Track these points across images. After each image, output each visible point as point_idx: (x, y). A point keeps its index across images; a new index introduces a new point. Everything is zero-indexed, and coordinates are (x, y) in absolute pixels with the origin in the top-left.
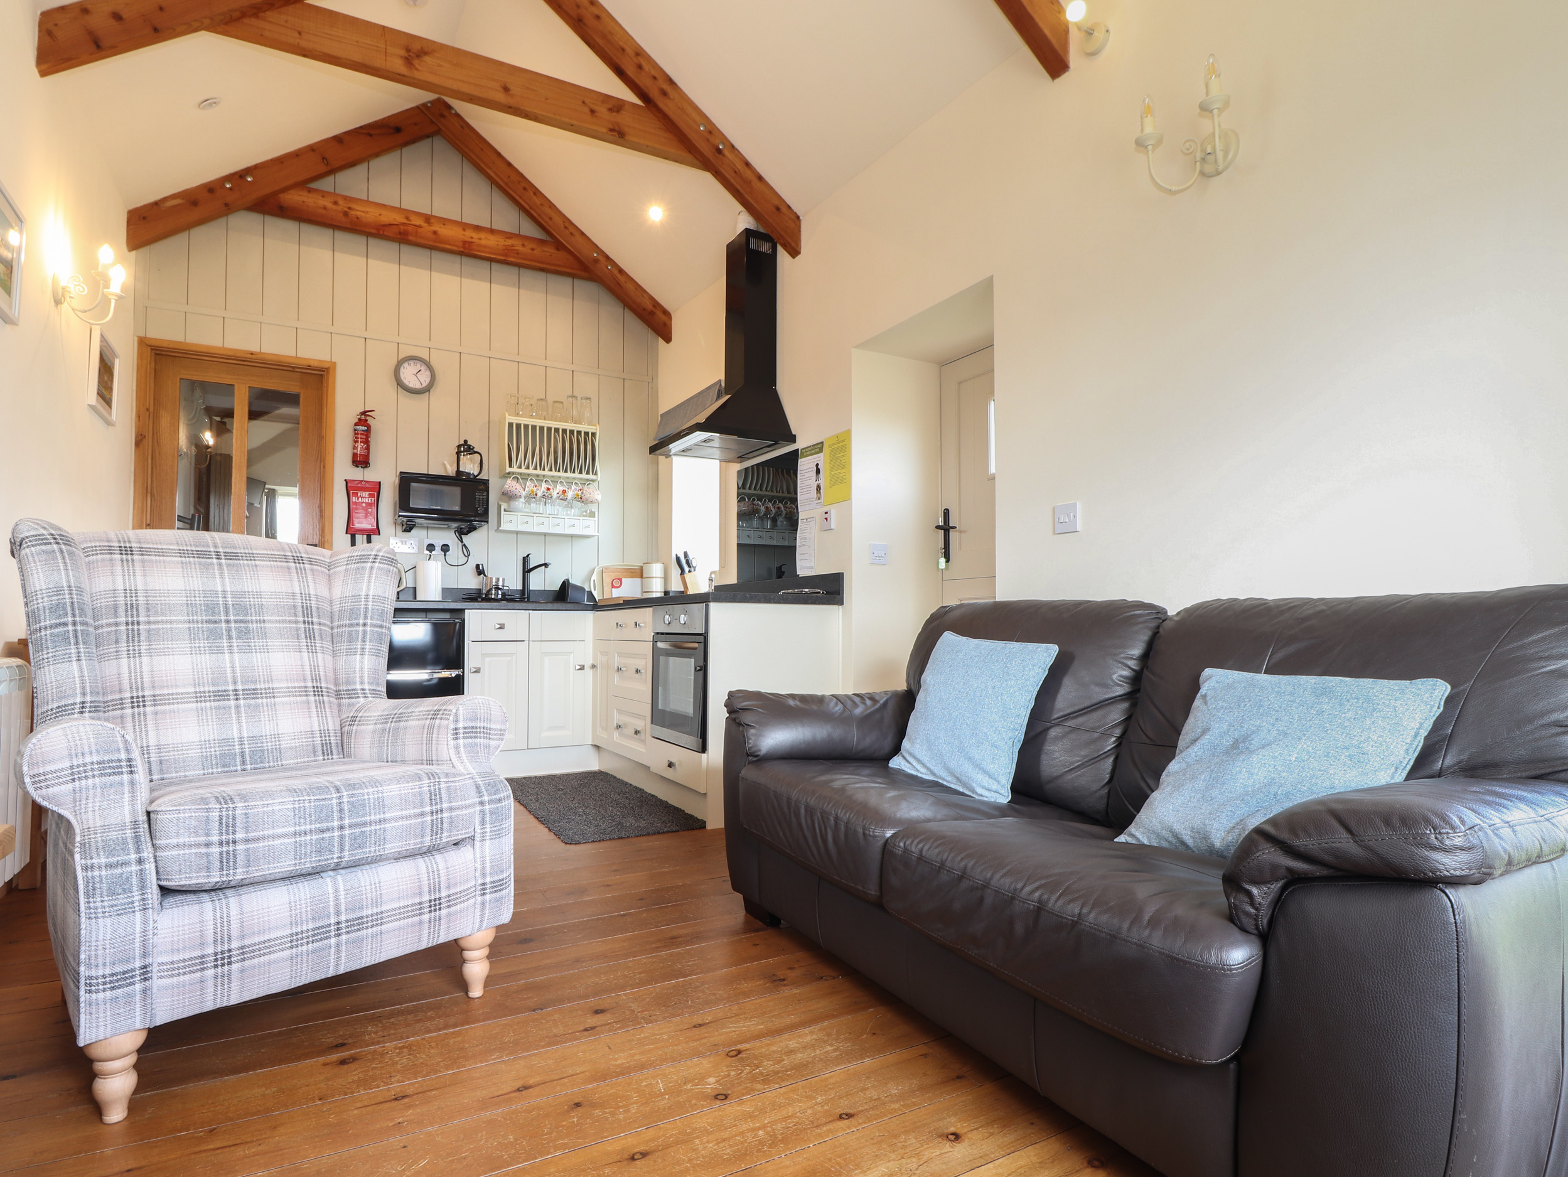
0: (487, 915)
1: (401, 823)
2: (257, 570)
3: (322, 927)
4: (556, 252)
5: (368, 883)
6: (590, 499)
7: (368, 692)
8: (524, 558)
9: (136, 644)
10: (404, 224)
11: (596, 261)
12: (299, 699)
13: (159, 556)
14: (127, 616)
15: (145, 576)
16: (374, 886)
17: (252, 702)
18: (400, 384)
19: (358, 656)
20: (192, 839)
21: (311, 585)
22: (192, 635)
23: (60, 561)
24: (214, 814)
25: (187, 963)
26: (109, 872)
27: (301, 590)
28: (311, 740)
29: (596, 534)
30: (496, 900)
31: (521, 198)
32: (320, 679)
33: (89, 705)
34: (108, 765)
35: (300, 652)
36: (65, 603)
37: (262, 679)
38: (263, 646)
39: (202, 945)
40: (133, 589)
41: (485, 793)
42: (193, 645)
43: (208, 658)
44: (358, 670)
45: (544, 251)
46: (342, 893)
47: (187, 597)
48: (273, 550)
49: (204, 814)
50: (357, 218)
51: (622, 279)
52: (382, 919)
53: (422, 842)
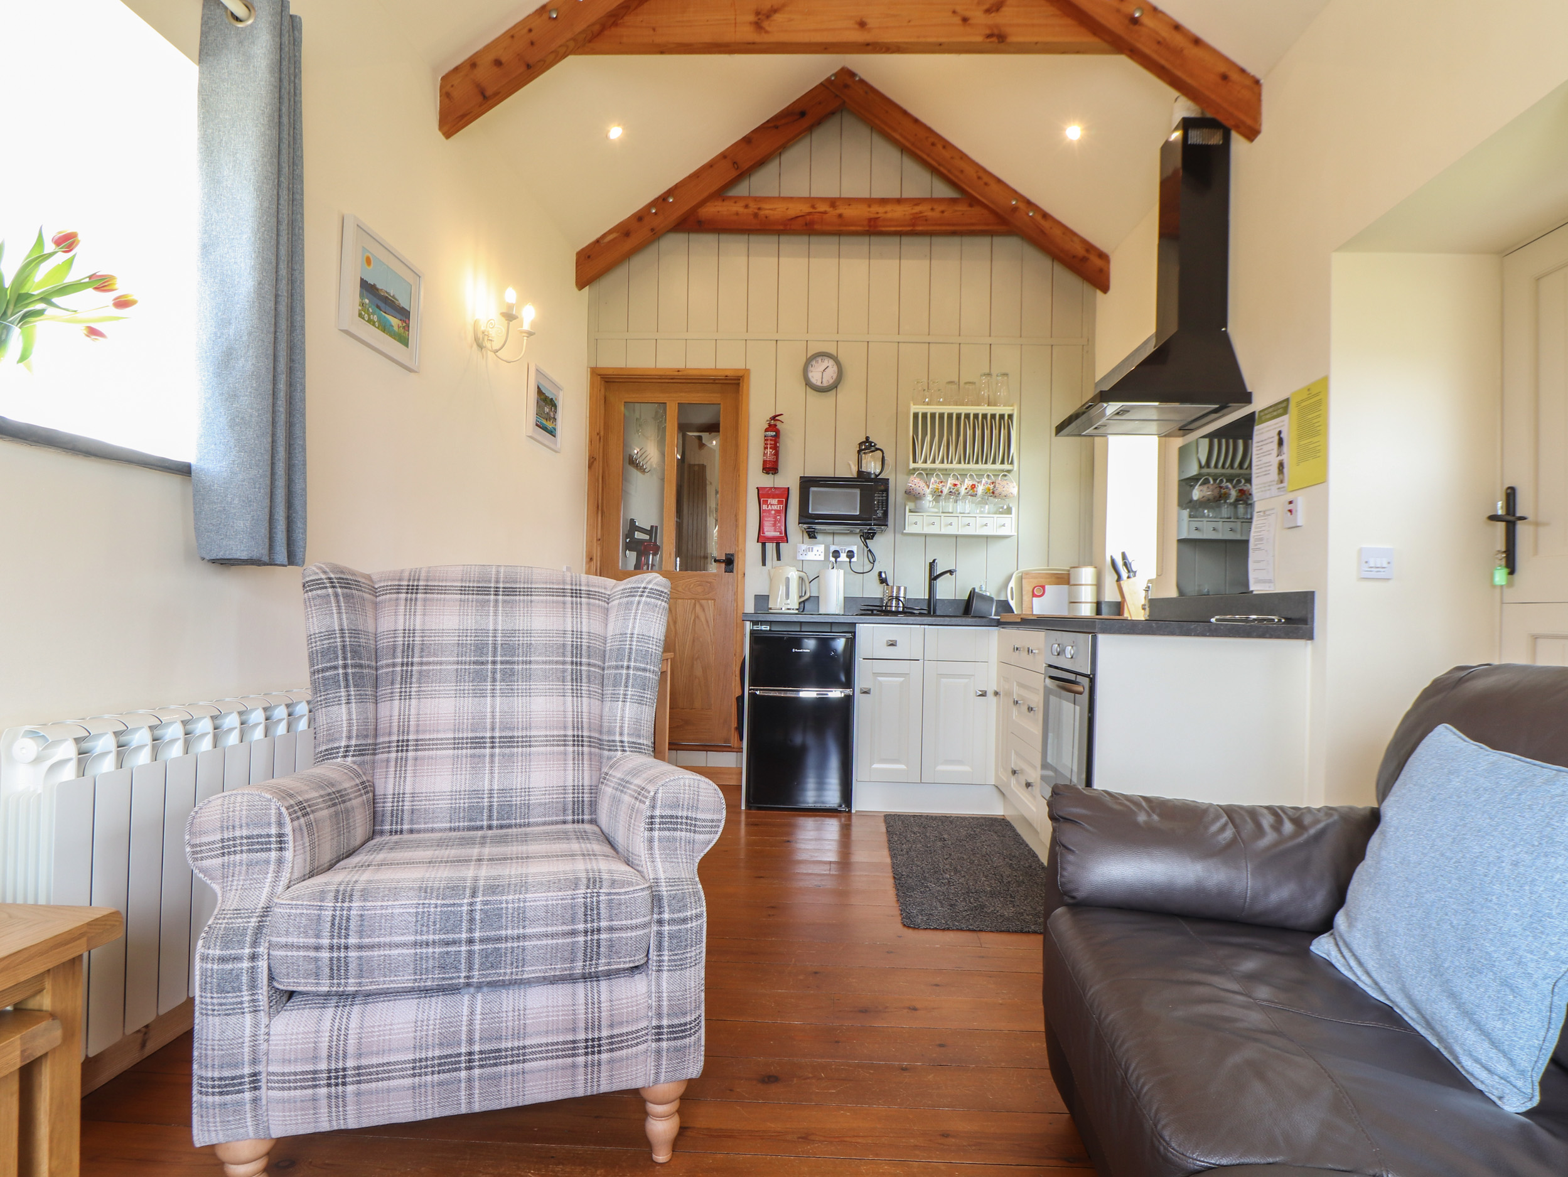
0: (664, 1067)
1: (544, 942)
2: (531, 606)
3: (451, 1056)
4: (969, 209)
5: (510, 1009)
6: (1004, 493)
7: (627, 744)
8: (930, 563)
9: (408, 686)
10: (810, 214)
11: (1015, 209)
12: (556, 749)
13: (441, 593)
14: (403, 657)
15: (424, 615)
16: (517, 1013)
17: (507, 751)
18: (808, 384)
19: (620, 703)
20: (301, 940)
21: (585, 621)
22: (459, 677)
23: (333, 605)
24: (327, 913)
25: (298, 1077)
26: (221, 967)
27: (573, 627)
28: (562, 796)
29: (1014, 533)
30: (677, 1050)
31: (928, 155)
32: (582, 727)
33: (353, 749)
34: (256, 840)
35: (564, 696)
36: (336, 647)
37: (520, 726)
38: (526, 689)
39: (315, 1058)
40: (412, 628)
41: (666, 909)
42: (458, 688)
43: (470, 702)
44: (618, 718)
45: (956, 211)
46: (478, 1017)
47: (459, 636)
48: (553, 583)
49: (316, 912)
50: (766, 217)
51: (1046, 225)
52: (524, 1054)
53: (571, 968)
